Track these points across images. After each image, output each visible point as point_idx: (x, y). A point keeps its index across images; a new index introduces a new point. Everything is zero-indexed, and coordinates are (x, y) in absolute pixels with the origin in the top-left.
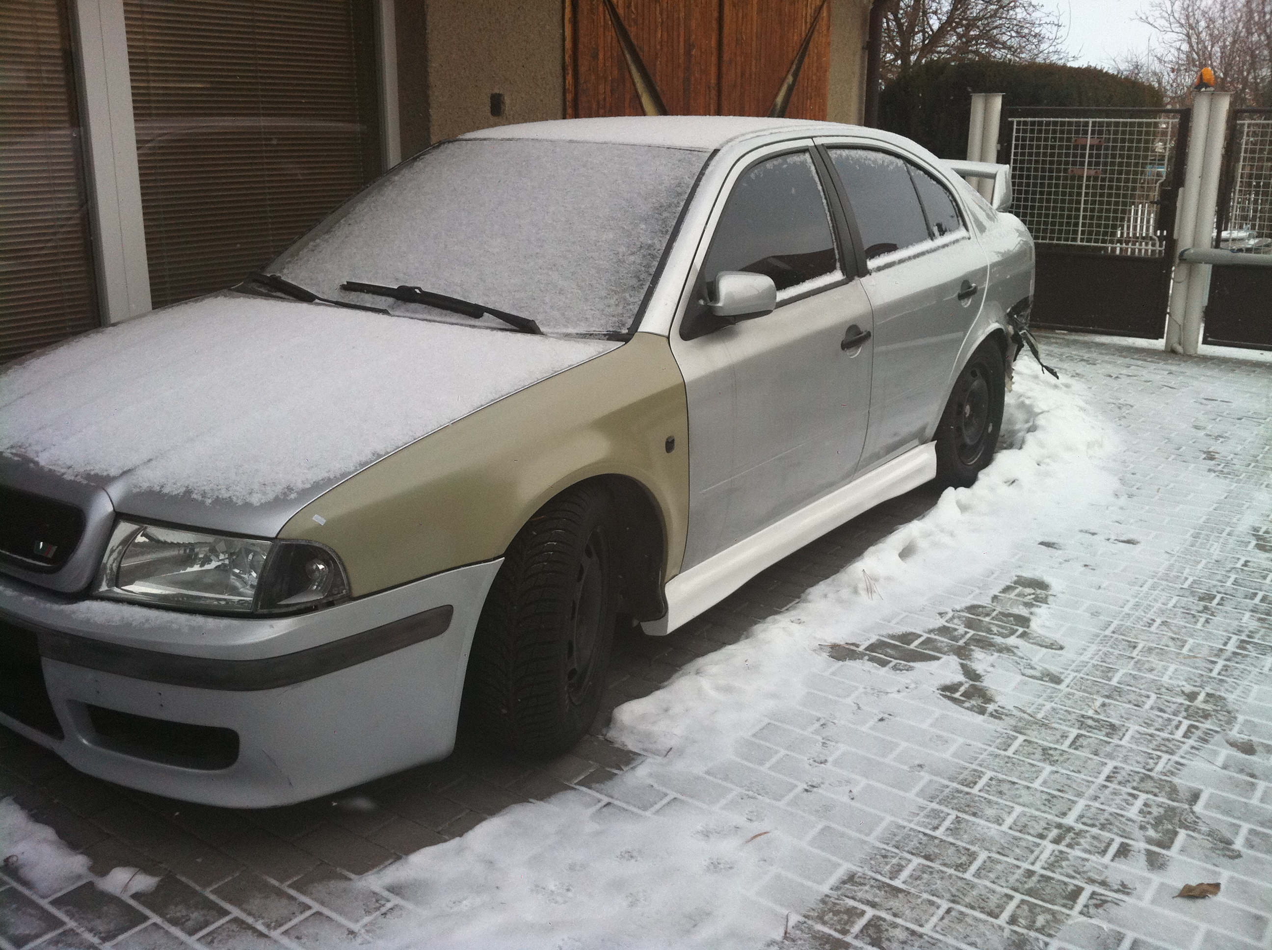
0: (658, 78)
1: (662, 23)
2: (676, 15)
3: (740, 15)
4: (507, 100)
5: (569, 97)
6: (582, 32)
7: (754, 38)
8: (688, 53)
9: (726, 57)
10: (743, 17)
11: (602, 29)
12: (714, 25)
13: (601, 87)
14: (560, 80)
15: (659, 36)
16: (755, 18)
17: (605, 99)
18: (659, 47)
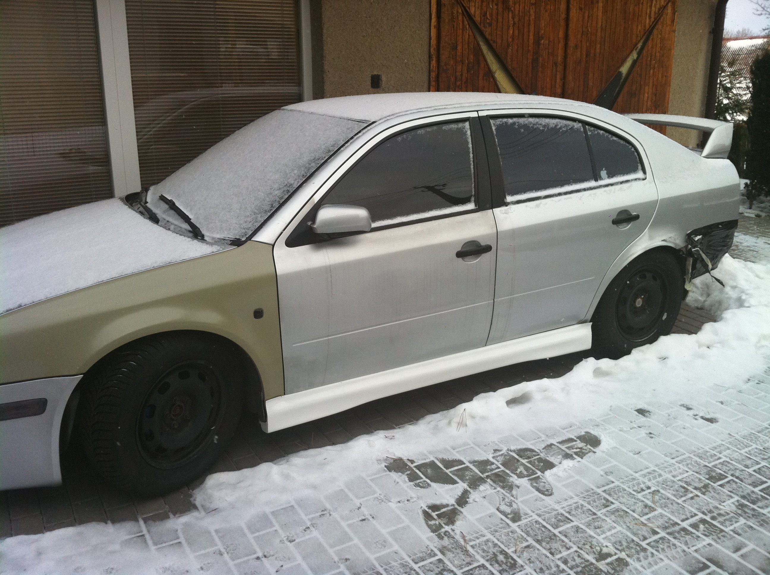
0: (509, 60)
1: (514, 23)
2: (527, 18)
3: (586, 15)
4: (384, 78)
5: (433, 75)
6: (443, 34)
7: (599, 30)
8: (537, 42)
9: (572, 43)
10: (589, 17)
11: (461, 31)
12: (562, 23)
13: (459, 68)
14: (427, 64)
15: (511, 32)
16: (600, 18)
17: (462, 75)
18: (510, 40)
